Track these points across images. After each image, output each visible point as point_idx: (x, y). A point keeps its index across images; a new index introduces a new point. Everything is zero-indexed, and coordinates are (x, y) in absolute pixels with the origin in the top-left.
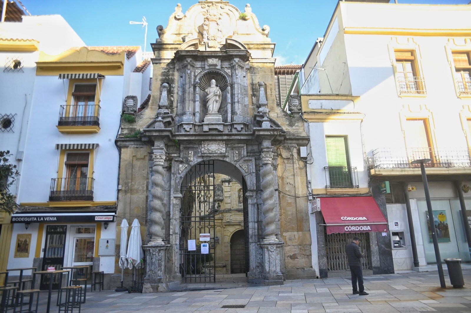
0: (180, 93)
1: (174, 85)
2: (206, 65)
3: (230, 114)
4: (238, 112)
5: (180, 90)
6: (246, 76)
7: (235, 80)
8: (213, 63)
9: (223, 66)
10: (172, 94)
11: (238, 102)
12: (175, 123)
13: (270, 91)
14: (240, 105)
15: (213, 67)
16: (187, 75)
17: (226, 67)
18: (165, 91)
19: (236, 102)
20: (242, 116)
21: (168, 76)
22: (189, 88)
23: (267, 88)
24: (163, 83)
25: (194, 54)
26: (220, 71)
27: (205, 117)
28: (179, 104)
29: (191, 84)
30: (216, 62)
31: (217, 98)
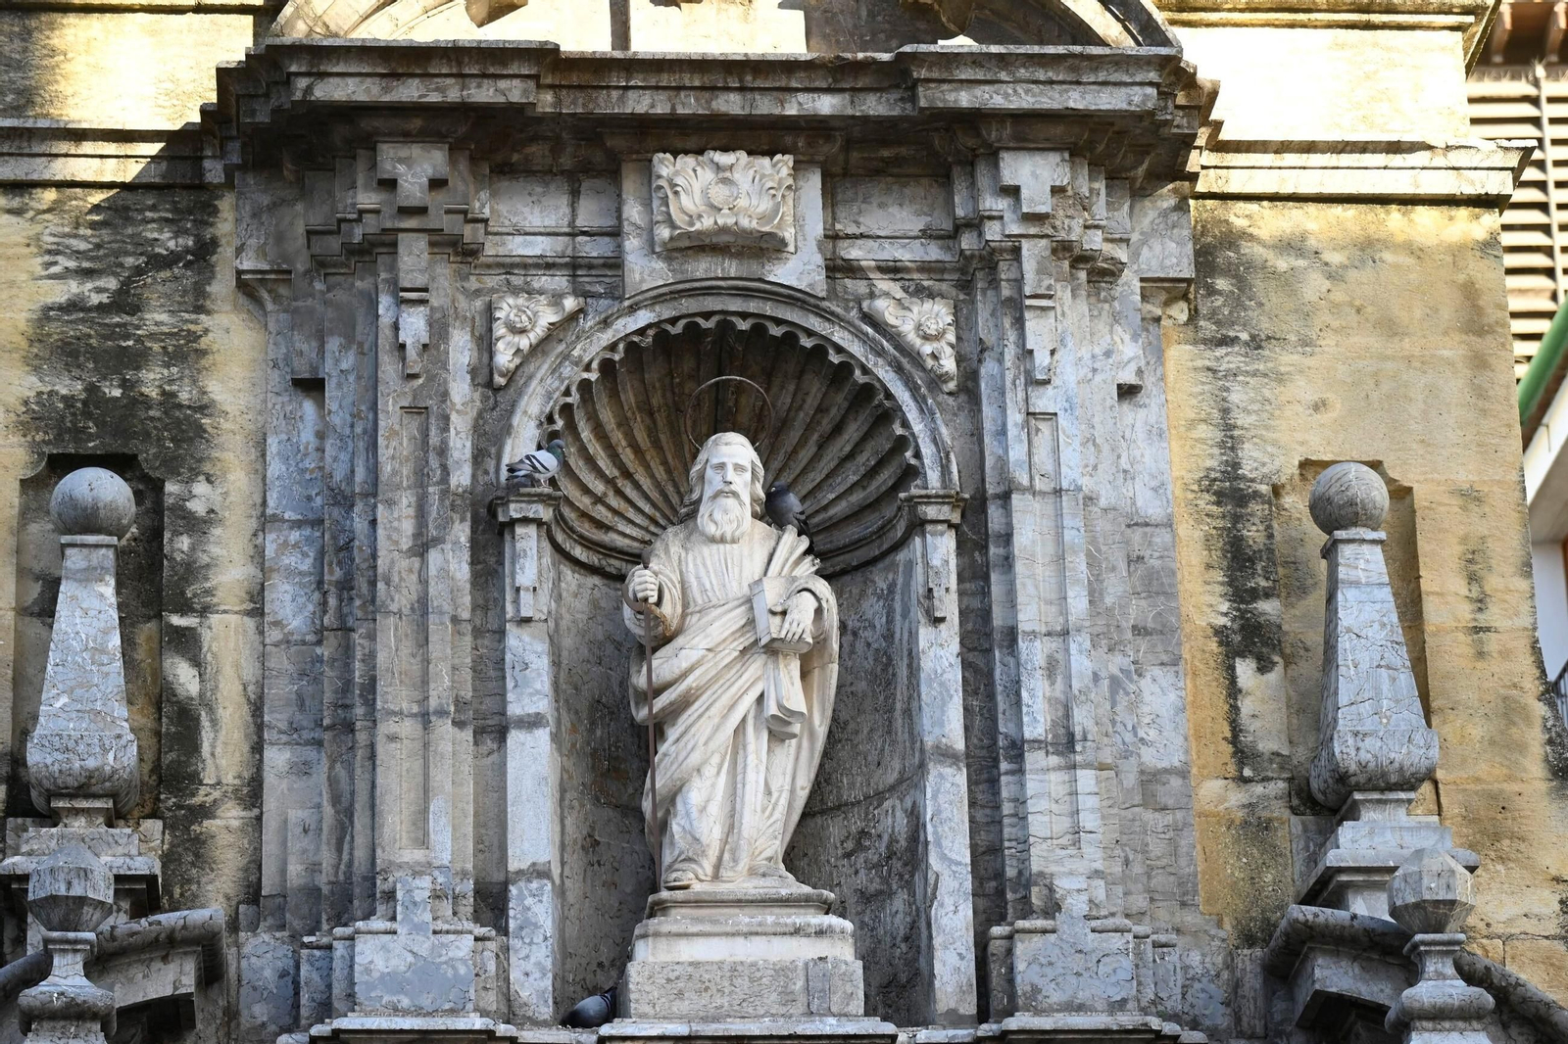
0: (290, 606)
1: (200, 488)
2: (632, 244)
3: (967, 911)
4: (1062, 884)
5: (291, 560)
6: (1149, 382)
7: (1017, 453)
8: (725, 219)
9: (854, 252)
10: (185, 608)
11: (1066, 742)
12: (231, 1014)
13: (1458, 585)
14: (1086, 779)
15: (732, 268)
16: (389, 369)
17: (892, 270)
18: (89, 576)
19: (1037, 743)
20: (1116, 941)
21: (128, 360)
22: (422, 547)
23: (1423, 546)
24: (61, 464)
25: (484, 94)
26: (814, 323)
27: (642, 951)
28: (277, 758)
29: (445, 492)
30: (765, 205)
31: (788, 688)
